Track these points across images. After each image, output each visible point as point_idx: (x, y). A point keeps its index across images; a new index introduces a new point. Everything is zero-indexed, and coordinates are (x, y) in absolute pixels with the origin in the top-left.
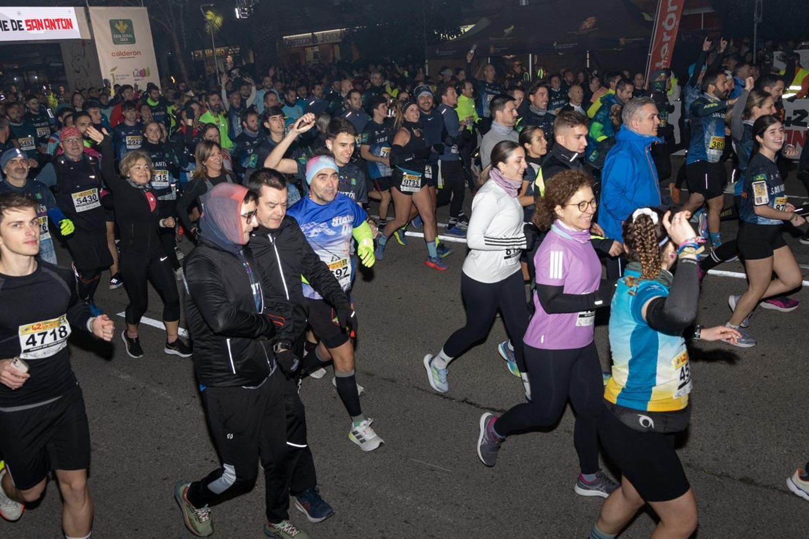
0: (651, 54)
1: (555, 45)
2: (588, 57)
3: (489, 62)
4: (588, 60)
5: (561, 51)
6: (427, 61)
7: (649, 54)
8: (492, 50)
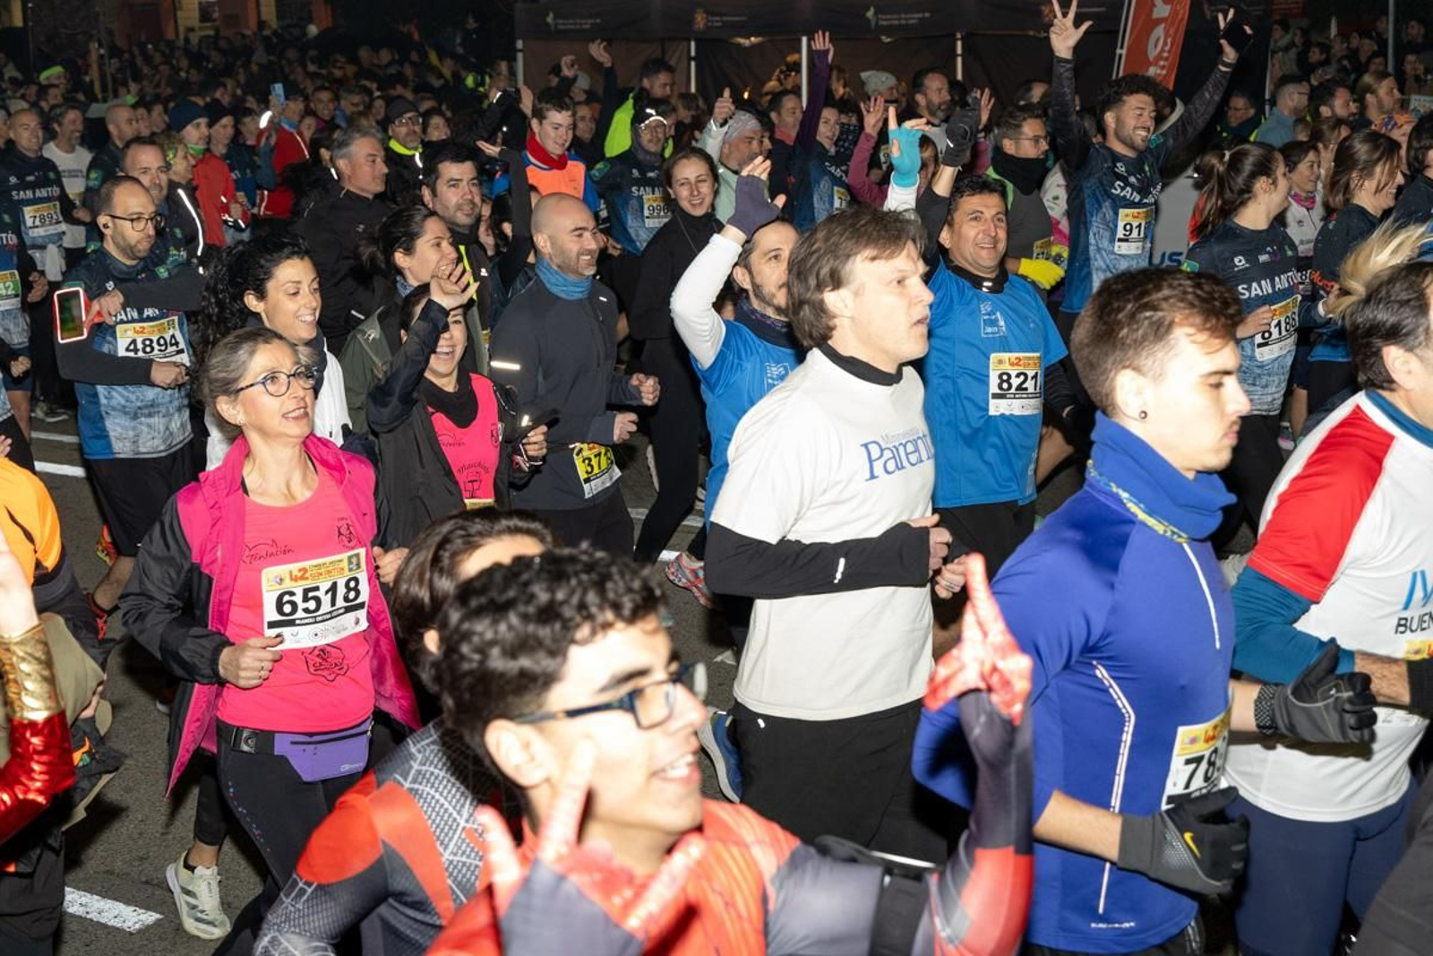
0: (1124, 52)
1: (870, 14)
2: (959, 51)
3: (693, 53)
4: (959, 60)
5: (888, 30)
6: (520, 44)
7: (1119, 51)
8: (700, 20)
